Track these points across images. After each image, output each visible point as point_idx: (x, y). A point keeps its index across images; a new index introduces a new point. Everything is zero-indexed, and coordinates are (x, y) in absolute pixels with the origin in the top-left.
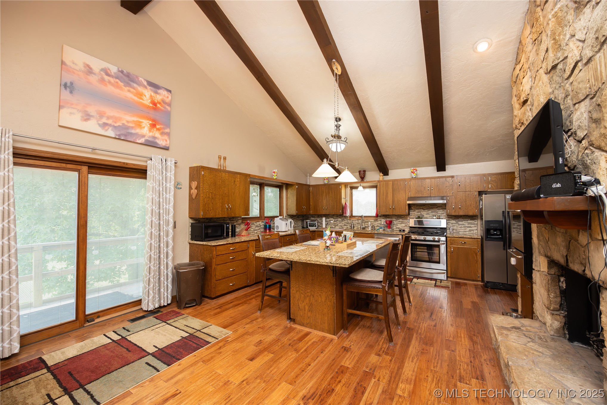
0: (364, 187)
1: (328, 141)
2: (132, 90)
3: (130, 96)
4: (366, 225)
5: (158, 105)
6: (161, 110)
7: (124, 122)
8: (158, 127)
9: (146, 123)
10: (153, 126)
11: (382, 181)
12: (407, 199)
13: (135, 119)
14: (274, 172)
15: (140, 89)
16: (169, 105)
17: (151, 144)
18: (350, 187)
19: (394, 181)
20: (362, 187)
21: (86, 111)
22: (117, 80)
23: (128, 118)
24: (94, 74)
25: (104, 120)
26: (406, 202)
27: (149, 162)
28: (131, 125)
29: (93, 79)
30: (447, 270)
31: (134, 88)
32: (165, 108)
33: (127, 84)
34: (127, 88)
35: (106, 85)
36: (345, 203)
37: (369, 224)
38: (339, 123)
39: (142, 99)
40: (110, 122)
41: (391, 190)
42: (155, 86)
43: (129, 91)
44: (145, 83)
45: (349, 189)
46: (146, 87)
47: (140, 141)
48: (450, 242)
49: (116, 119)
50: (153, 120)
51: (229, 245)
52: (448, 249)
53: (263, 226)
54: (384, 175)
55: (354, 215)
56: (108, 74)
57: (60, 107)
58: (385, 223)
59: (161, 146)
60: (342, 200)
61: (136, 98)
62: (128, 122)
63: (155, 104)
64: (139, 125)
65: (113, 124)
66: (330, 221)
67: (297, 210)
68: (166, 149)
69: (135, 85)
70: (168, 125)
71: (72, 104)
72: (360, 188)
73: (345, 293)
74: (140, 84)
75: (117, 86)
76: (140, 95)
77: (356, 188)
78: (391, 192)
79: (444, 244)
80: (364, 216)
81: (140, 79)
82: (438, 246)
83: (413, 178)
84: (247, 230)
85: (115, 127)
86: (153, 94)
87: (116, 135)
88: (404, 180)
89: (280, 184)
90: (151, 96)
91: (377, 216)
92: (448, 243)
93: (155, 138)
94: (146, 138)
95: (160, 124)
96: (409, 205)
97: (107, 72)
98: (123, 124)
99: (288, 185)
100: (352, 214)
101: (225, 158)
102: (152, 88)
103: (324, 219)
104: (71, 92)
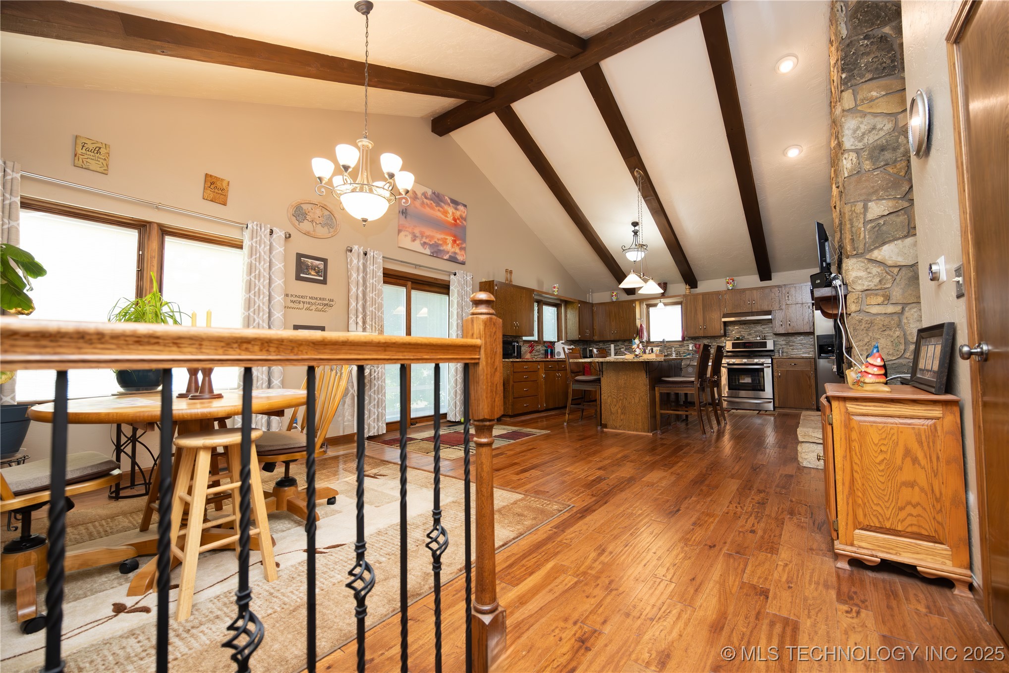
0: (665, 304)
1: (625, 249)
2: (441, 209)
3: (439, 214)
4: (669, 353)
5: (458, 221)
6: (459, 225)
7: (436, 240)
8: (458, 242)
9: (450, 239)
10: (454, 241)
11: (688, 295)
12: (722, 316)
13: (442, 236)
14: (554, 287)
15: (446, 207)
16: (465, 220)
17: (453, 259)
18: (646, 305)
19: (704, 295)
20: (662, 304)
21: (414, 233)
22: (432, 202)
23: (438, 236)
24: (418, 199)
25: (424, 240)
26: (721, 320)
27: (452, 277)
28: (440, 242)
29: (418, 203)
30: (774, 399)
31: (442, 207)
32: (462, 223)
33: (438, 205)
34: (437, 208)
35: (424, 208)
36: (641, 325)
37: (673, 350)
38: (637, 228)
39: (447, 217)
40: (427, 241)
41: (701, 305)
42: (455, 203)
43: (439, 210)
44: (449, 201)
45: (645, 306)
46: (449, 205)
47: (445, 258)
48: (777, 365)
49: (431, 237)
50: (455, 236)
51: (523, 363)
52: (775, 374)
53: (543, 352)
54: (691, 288)
55: (651, 340)
56: (426, 198)
57: (399, 231)
58: (694, 348)
59: (460, 262)
60: (637, 320)
61: (443, 216)
62: (438, 240)
63: (455, 220)
64: (445, 241)
65: (429, 242)
66: (620, 349)
67: (579, 334)
68: (463, 263)
69: (443, 204)
70: (464, 241)
71: (406, 228)
72: (661, 305)
73: (657, 395)
74: (446, 203)
75: (432, 208)
76: (445, 213)
77: (655, 305)
78: (701, 307)
79: (769, 367)
80: (667, 342)
81: (446, 197)
82: (762, 370)
83: (728, 289)
84: (531, 352)
85: (430, 245)
86: (454, 211)
87: (431, 253)
88: (718, 293)
89: (558, 302)
90: (453, 213)
91: (684, 339)
92: (775, 366)
93: (455, 253)
94: (450, 254)
95: (459, 240)
96: (725, 323)
97: (424, 194)
98: (435, 242)
99: (567, 303)
100: (649, 339)
101: (511, 272)
102: (454, 205)
103: (612, 346)
104: (406, 217)
